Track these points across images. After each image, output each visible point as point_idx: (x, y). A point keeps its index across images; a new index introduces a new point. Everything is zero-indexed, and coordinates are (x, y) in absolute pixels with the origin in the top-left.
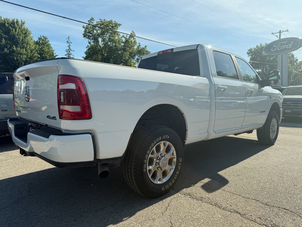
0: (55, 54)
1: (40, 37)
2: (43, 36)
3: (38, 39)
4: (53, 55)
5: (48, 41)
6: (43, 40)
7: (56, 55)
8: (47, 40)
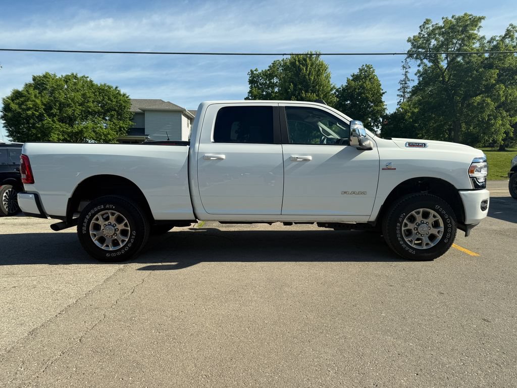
0: (382, 90)
1: (361, 68)
2: (366, 65)
3: (358, 71)
4: (378, 92)
5: (373, 71)
6: (366, 71)
7: (384, 91)
8: (372, 69)
